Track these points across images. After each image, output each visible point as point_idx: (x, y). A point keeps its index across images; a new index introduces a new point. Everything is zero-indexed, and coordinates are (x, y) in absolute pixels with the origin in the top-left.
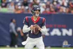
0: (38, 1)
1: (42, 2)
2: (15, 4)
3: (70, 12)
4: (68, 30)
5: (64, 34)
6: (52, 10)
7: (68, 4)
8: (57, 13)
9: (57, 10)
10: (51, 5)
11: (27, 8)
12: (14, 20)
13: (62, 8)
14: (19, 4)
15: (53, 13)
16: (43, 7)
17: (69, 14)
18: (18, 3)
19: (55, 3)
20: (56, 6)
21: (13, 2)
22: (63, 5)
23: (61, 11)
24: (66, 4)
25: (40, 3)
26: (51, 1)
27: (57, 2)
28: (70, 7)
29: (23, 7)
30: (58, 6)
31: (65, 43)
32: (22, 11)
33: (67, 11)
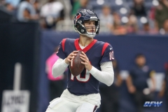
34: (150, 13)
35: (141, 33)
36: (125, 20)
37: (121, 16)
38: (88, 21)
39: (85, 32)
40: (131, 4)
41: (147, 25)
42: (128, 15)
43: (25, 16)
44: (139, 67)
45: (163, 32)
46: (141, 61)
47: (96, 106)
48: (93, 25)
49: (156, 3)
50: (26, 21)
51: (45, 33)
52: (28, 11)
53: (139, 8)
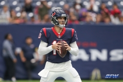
1: (56, 5)
2: (12, 8)
3: (102, 21)
4: (100, 50)
5: (94, 58)
6: (74, 18)
7: (100, 8)
8: (82, 23)
9: (81, 18)
10: (72, 10)
12: (10, 37)
13: (90, 14)
15: (74, 23)
17: (102, 24)
18: (16, 7)
19: (78, 7)
20: (79, 12)
21: (8, 6)
22: (91, 10)
23: (88, 19)
24: (96, 8)
26: (71, 4)
27: (82, 5)
28: (103, 12)
29: (24, 14)
30: (83, 12)
31: (96, 73)
33: (99, 19)
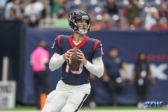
0: (141, 3)
11: (116, 17)
14: (98, 10)
16: (153, 16)
25: (145, 6)
32: (104, 26)
34: (121, 12)
35: (114, 29)
36: (99, 17)
37: (96, 14)
38: (80, 20)
39: (78, 29)
40: (104, 3)
41: (118, 21)
42: (102, 13)
43: (11, 15)
44: (112, 58)
45: (133, 28)
46: (114, 53)
47: (86, 95)
48: (84, 23)
49: (126, 2)
50: (12, 20)
51: (29, 30)
52: (13, 11)
53: (112, 6)
